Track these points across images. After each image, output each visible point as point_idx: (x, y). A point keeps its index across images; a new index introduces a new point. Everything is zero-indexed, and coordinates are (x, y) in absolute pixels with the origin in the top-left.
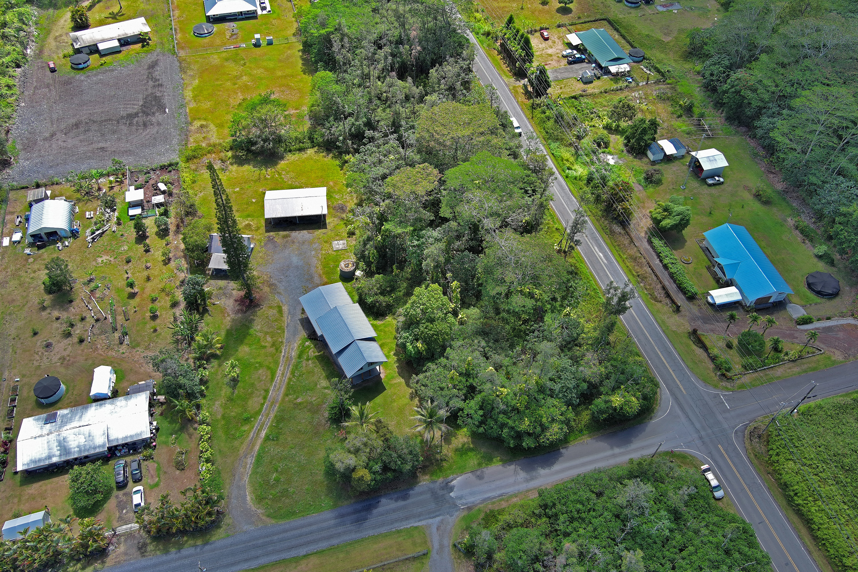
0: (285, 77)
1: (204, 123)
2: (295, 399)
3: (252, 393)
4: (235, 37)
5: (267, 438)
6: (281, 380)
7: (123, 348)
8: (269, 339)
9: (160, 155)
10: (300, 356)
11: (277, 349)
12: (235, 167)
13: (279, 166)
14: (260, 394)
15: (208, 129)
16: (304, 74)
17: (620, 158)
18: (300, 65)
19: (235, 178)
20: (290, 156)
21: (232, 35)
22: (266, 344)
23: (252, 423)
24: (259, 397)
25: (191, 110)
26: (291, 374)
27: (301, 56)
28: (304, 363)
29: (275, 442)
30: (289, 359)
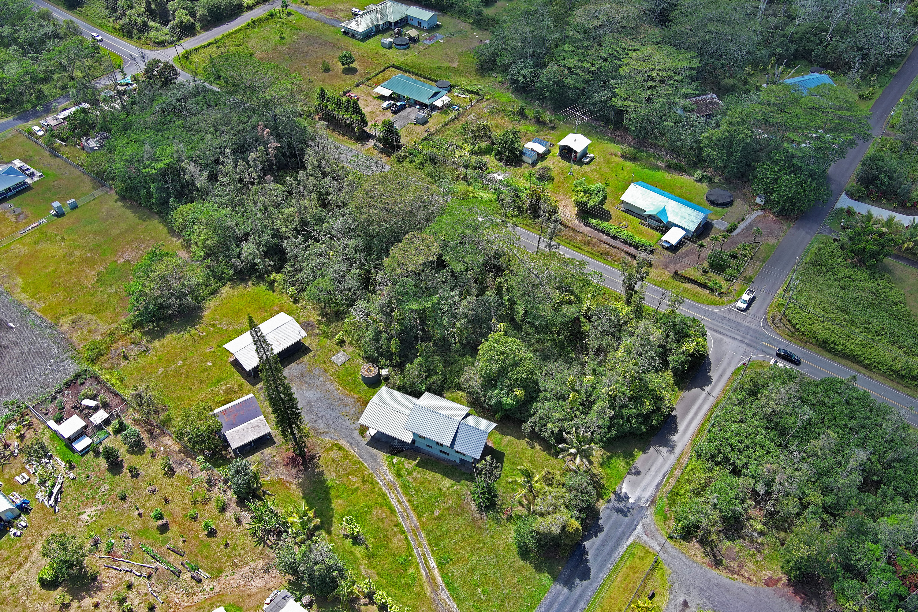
0: (126, 232)
1: (74, 317)
2: (432, 513)
3: (386, 536)
4: (22, 216)
5: (440, 565)
6: (403, 507)
7: (207, 584)
8: (354, 479)
9: (50, 373)
10: (399, 476)
11: (371, 483)
12: (156, 343)
13: (205, 319)
14: (395, 532)
15: (85, 320)
16: (144, 220)
17: (504, 172)
18: (132, 215)
19: (168, 353)
20: (207, 303)
21: (17, 217)
22: (356, 485)
23: (413, 562)
24: (396, 535)
25: (42, 311)
26: (406, 496)
27: (124, 206)
28: (410, 479)
29: (451, 563)
30: (391, 484)
